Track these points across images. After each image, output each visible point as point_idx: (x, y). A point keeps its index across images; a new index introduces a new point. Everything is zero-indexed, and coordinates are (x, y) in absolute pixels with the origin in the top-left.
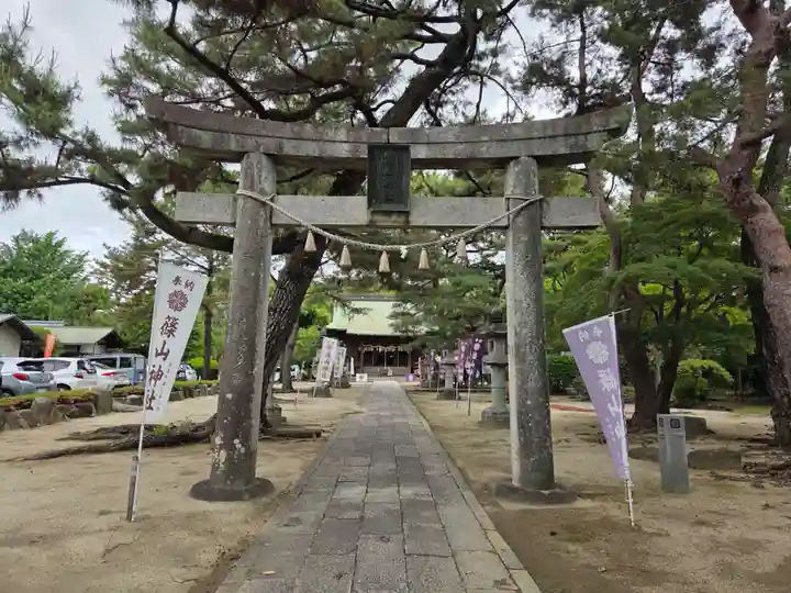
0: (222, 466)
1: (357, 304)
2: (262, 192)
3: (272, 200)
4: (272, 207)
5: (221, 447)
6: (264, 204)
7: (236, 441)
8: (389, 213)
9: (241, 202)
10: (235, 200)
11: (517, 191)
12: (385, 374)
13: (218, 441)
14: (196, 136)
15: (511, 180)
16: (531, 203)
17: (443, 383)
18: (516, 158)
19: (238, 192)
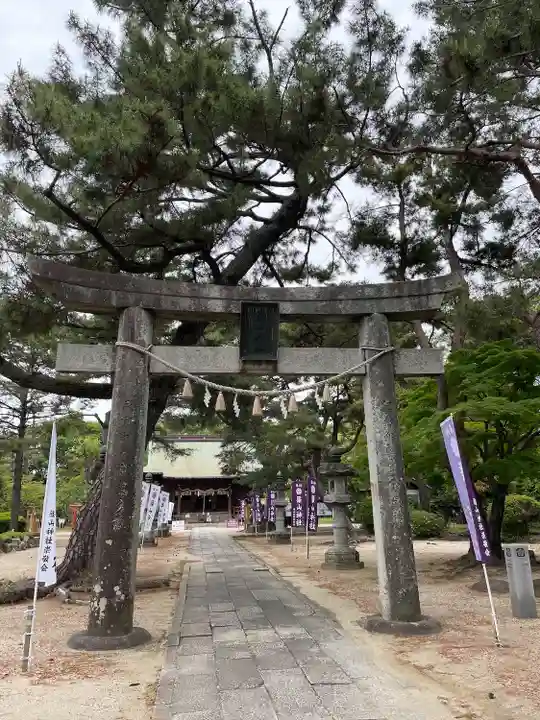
0: (102, 614)
1: (180, 446)
2: (142, 343)
3: (150, 350)
4: (150, 357)
5: (101, 595)
6: (143, 354)
7: (116, 588)
8: (259, 362)
9: (120, 352)
10: (115, 350)
11: (372, 342)
12: (203, 520)
13: (97, 589)
14: (78, 293)
15: (366, 334)
16: (385, 354)
17: (272, 526)
18: (369, 315)
19: (117, 343)
